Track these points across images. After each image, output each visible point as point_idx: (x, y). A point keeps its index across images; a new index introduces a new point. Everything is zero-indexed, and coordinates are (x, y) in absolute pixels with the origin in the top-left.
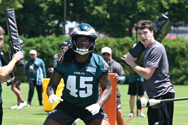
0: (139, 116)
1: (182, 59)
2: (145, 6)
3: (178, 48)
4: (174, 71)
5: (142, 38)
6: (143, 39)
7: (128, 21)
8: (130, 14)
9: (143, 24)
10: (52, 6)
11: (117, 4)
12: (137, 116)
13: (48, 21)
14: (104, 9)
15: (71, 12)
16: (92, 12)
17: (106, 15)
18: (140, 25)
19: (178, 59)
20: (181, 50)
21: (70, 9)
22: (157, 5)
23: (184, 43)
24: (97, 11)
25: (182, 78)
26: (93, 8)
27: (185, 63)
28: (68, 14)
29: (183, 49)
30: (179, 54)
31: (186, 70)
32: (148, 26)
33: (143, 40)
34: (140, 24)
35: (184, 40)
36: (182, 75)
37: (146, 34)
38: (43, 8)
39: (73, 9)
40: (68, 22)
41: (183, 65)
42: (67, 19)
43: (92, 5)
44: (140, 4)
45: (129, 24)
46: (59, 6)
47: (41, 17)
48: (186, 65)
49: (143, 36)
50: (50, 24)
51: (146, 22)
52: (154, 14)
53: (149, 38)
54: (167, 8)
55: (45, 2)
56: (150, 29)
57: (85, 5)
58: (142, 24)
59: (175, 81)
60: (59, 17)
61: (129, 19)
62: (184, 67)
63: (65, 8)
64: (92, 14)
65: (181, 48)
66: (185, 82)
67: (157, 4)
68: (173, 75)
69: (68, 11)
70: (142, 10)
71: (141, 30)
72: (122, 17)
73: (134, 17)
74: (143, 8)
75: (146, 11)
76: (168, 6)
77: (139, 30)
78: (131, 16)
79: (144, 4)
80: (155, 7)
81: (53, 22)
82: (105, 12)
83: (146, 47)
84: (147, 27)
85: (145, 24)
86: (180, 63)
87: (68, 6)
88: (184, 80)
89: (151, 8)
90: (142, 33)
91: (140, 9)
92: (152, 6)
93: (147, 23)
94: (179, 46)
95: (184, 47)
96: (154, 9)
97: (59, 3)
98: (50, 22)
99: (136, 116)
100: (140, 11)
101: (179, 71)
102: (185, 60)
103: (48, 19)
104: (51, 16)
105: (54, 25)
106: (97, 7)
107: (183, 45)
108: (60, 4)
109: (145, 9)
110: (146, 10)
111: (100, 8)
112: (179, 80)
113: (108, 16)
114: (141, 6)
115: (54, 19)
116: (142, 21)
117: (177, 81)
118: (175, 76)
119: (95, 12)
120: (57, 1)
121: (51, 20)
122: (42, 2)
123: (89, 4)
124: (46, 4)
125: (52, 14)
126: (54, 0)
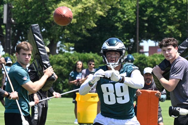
5: (166, 54)
6: (167, 56)
9: (167, 42)
10: (126, 25)
15: (146, 31)
16: (165, 31)
21: (145, 28)
24: (170, 30)
26: (165, 27)
32: (172, 43)
34: (164, 41)
37: (170, 51)
38: (118, 27)
49: (167, 53)
50: (125, 43)
51: (169, 39)
56: (174, 46)
57: (158, 25)
64: (165, 33)
71: (165, 47)
77: (163, 47)
82: (177, 31)
85: (169, 42)
90: (166, 50)
93: (171, 40)
105: (129, 44)
108: (134, 24)
111: (172, 27)
113: (180, 35)
115: (129, 38)
116: (166, 39)
120: (131, 21)
121: (125, 38)
122: (116, 22)
123: (162, 23)
124: (121, 23)
125: (127, 33)
126: (128, 20)
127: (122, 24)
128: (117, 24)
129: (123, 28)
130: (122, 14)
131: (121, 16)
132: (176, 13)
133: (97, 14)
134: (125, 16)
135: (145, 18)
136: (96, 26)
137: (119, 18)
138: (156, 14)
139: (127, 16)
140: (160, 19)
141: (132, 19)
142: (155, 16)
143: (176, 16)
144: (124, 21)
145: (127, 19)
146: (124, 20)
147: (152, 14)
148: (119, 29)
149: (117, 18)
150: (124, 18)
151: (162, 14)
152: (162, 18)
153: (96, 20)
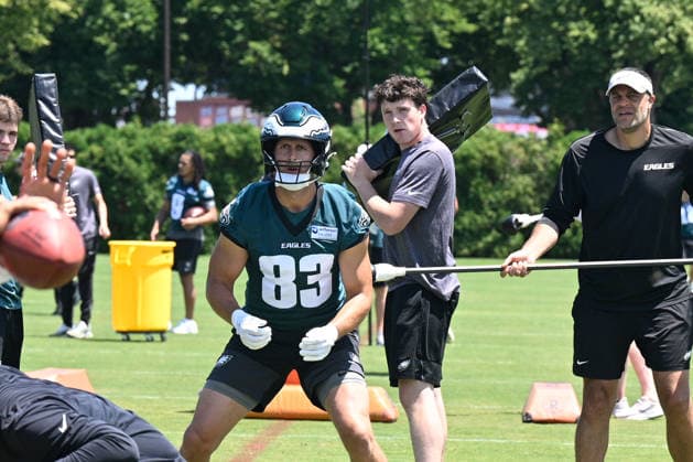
0: (374, 343)
1: (490, 185)
2: (387, 41)
3: (478, 155)
4: (466, 220)
5: (394, 125)
6: (396, 128)
7: (339, 83)
8: (346, 64)
9: (399, 87)
10: (130, 40)
11: (308, 35)
12: (370, 343)
13: (119, 85)
14: (274, 50)
15: (183, 58)
16: (242, 57)
17: (281, 66)
18: (389, 92)
19: (476, 187)
20: (486, 162)
21: (181, 48)
22: (418, 39)
23: (493, 143)
24: (255, 53)
25: (489, 238)
26: (243, 47)
27: (496, 197)
28: (174, 64)
29: (491, 159)
30: (479, 174)
31: (499, 216)
32: (411, 91)
33: (396, 131)
34: (388, 85)
35: (495, 134)
36: (488, 231)
37: (406, 116)
38: (105, 47)
39: (188, 49)
40: (175, 85)
41: (491, 203)
42: (173, 77)
43: (240, 38)
44: (373, 37)
45: (342, 92)
46: (151, 42)
47: (101, 74)
48: (499, 202)
49: (396, 120)
50: (124, 92)
52: (410, 63)
53: (411, 127)
54: (449, 46)
55: (110, 31)
56: (418, 101)
57: (220, 39)
58: (395, 88)
59: (469, 247)
60: (149, 71)
61: (343, 75)
62: (495, 210)
63: (168, 46)
64: (242, 62)
65: (486, 157)
66: (497, 250)
67: (418, 34)
68: (464, 229)
69: (174, 55)
70: (379, 52)
71: (392, 103)
72: (324, 70)
73: (355, 69)
74: (381, 46)
75: (390, 54)
76: (450, 42)
77: (386, 102)
78: (348, 69)
79: (384, 37)
80: (413, 42)
81: (132, 86)
82: (277, 57)
83: (402, 148)
84: (408, 96)
85: (403, 88)
86: (483, 196)
87: (175, 42)
88: (495, 243)
89: (403, 47)
90: (394, 111)
91: (373, 49)
92: (406, 41)
93: (408, 83)
94: (480, 152)
95: (495, 153)
96: (411, 48)
97: (149, 33)
98: (125, 85)
99: (367, 342)
100: (374, 54)
101: (480, 219)
102: (497, 189)
103: (121, 79)
104: (128, 68)
105: (135, 95)
106: (253, 45)
107: (491, 148)
108: (153, 37)
109: (386, 48)
110: (390, 50)
111: (262, 48)
112: (481, 245)
113: (286, 69)
114: (376, 40)
115: (135, 77)
116: (395, 79)
117: (473, 248)
118: (471, 232)
119: (249, 59)
120: (144, 28)
121: (127, 79)
122: (101, 30)
123: (232, 34)
124: (113, 35)
125: (131, 64)
126: (135, 26)
127: (116, 40)
128: (102, 40)
129: (118, 50)
130: (116, 9)
131: (114, 16)
132: (272, 6)
133: (51, 10)
134: (127, 16)
135: (183, 21)
136: (45, 42)
137: (107, 19)
138: (218, 9)
139: (132, 15)
140: (228, 22)
141: (146, 23)
142: (215, 13)
143: (274, 15)
144: (124, 31)
145: (130, 23)
146: (123, 25)
147: (205, 9)
148: (108, 52)
149: (100, 22)
150: (123, 20)
151: (235, 8)
152: (232, 21)
153: (50, 28)
